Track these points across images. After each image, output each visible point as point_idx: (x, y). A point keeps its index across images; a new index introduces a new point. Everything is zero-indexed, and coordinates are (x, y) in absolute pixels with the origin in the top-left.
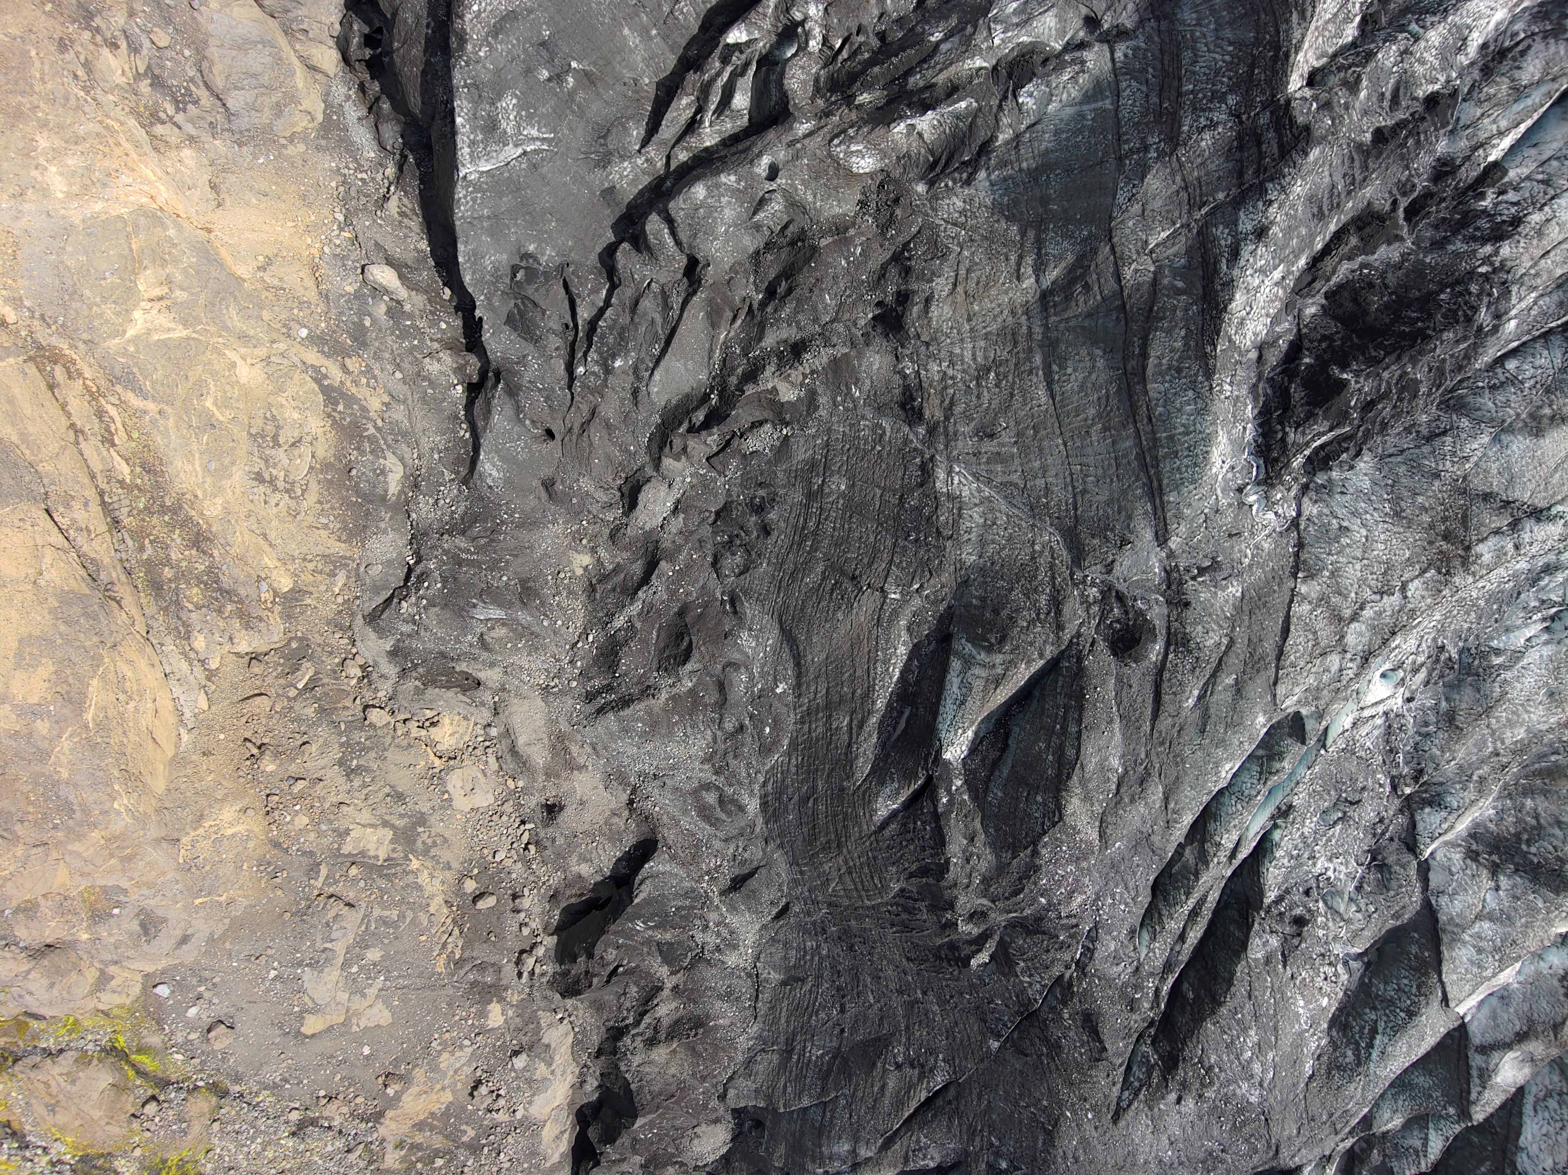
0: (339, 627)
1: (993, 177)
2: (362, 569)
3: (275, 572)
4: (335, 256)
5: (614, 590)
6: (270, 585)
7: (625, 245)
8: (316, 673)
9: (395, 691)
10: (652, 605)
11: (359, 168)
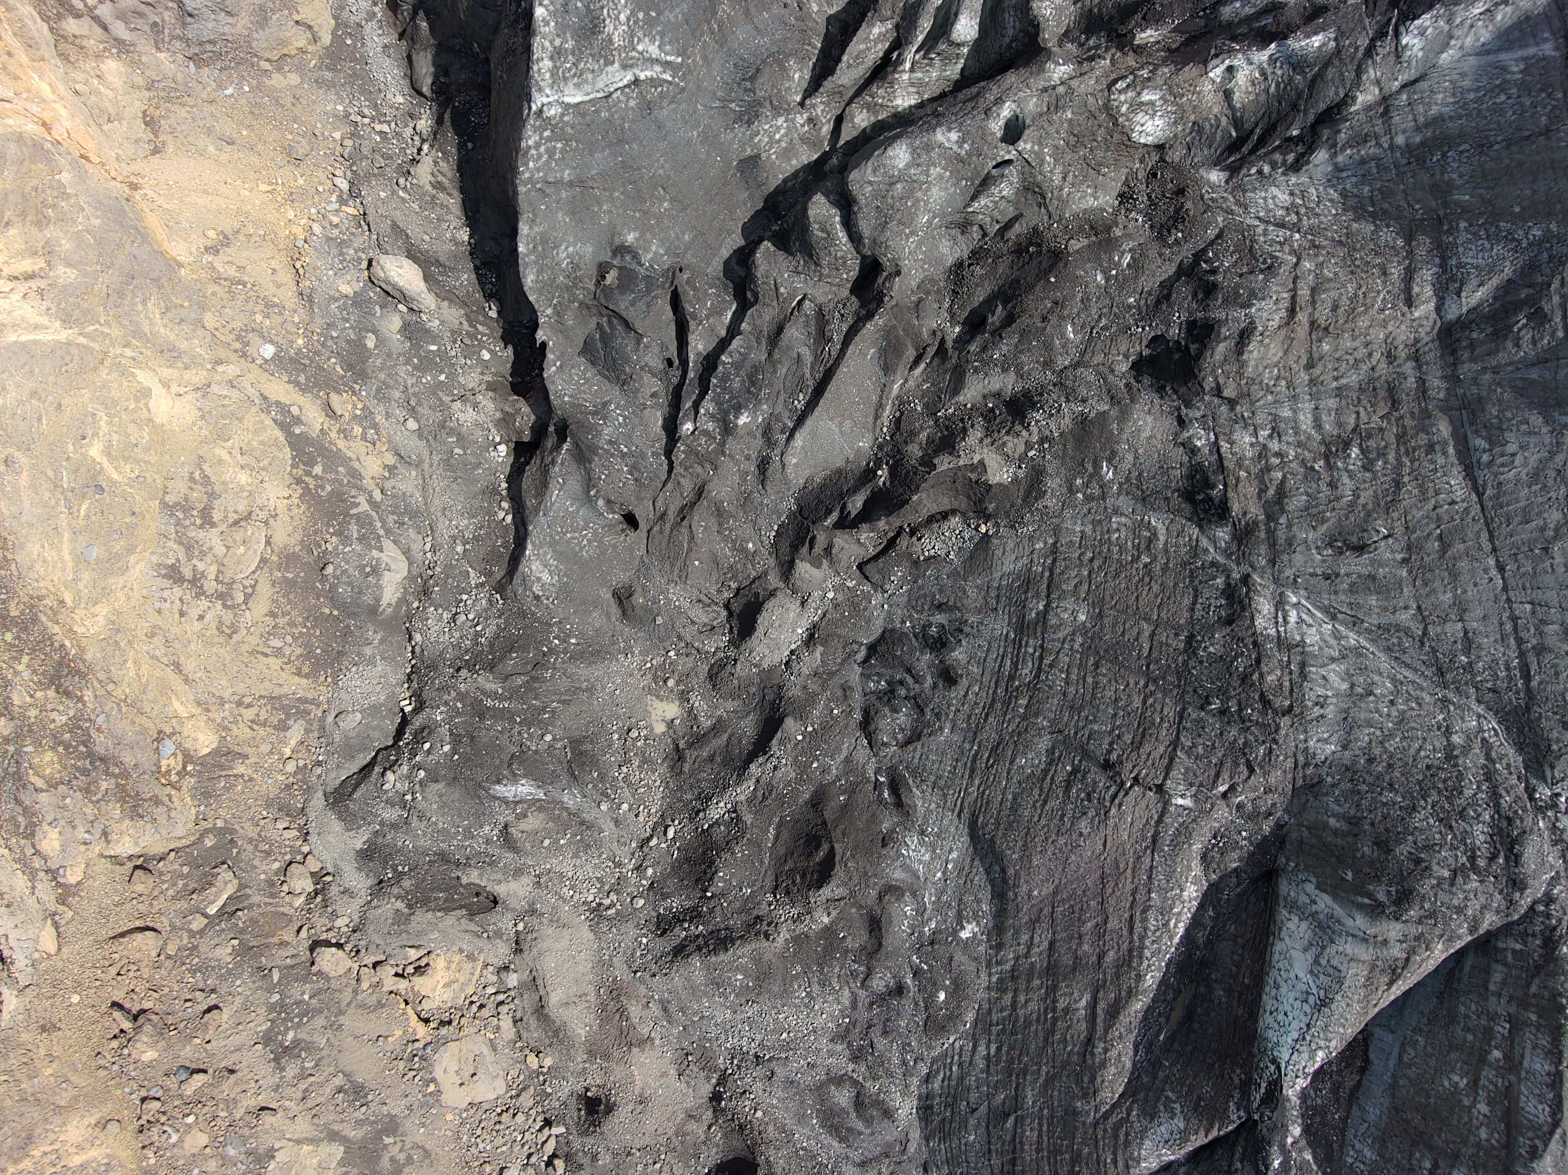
0: (285, 810)
1: (1340, 159)
2: (330, 719)
3: (189, 725)
4: (329, 239)
5: (711, 759)
6: (179, 746)
7: (767, 244)
8: (242, 887)
9: (363, 918)
10: (770, 788)
11: (379, 117)
